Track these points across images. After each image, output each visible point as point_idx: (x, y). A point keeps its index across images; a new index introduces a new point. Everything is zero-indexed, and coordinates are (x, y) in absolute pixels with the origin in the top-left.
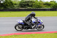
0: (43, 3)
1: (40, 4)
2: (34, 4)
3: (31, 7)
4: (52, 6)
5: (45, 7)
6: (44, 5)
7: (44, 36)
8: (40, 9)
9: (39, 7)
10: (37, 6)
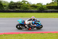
0: (30, 5)
1: (27, 6)
2: (22, 6)
3: (19, 9)
4: (39, 8)
5: (32, 9)
6: (31, 7)
7: (31, 36)
8: (27, 11)
9: (26, 9)
10: (25, 8)
